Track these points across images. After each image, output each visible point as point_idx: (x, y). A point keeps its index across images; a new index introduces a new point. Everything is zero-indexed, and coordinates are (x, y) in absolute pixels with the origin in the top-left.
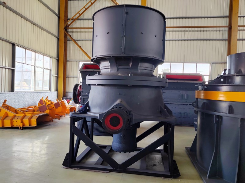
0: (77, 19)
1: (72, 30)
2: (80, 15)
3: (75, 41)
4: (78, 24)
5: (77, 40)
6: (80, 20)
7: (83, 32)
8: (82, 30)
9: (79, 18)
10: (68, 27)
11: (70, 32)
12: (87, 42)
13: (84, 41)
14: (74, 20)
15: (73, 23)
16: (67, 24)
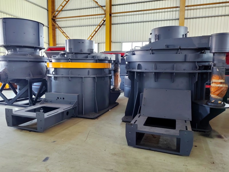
0: (62, 10)
1: (59, 20)
2: (63, 7)
3: (60, 28)
4: (62, 14)
5: (63, 28)
6: (64, 11)
7: (66, 20)
8: (66, 19)
10: (56, 17)
11: (58, 21)
13: (68, 28)
14: (59, 11)
15: (59, 14)
16: (54, 15)
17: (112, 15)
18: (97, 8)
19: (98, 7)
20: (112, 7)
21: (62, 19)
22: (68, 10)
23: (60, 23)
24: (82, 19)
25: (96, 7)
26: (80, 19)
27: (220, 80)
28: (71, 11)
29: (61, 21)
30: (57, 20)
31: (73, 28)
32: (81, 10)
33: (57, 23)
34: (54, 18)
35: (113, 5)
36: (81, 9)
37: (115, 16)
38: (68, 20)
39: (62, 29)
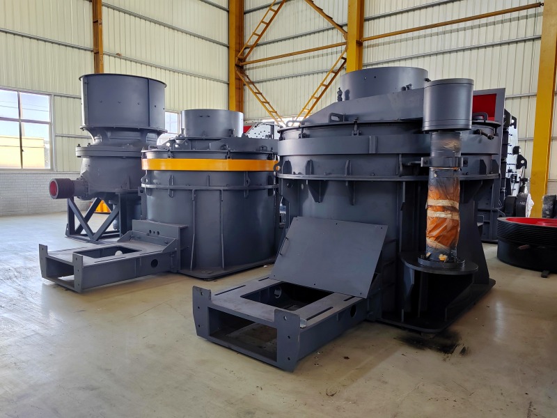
0: (256, 45)
1: (251, 65)
2: (260, 36)
3: (253, 83)
4: (258, 53)
5: (258, 82)
6: (262, 45)
7: (266, 66)
8: (265, 63)
9: (259, 42)
10: (244, 61)
11: (249, 69)
12: (271, 82)
13: (268, 83)
14: (252, 47)
15: (251, 53)
16: (241, 57)
17: (366, 44)
18: (330, 31)
19: (333, 29)
20: (367, 24)
21: (258, 64)
22: (270, 43)
23: (253, 74)
24: (297, 60)
25: (328, 30)
26: (293, 61)
27: (441, 201)
28: (276, 44)
29: (256, 68)
30: (248, 66)
31: (279, 81)
32: (296, 39)
33: (247, 73)
34: (241, 64)
35: (368, 20)
36: (297, 37)
37: (373, 46)
38: (270, 65)
39: (256, 85)
